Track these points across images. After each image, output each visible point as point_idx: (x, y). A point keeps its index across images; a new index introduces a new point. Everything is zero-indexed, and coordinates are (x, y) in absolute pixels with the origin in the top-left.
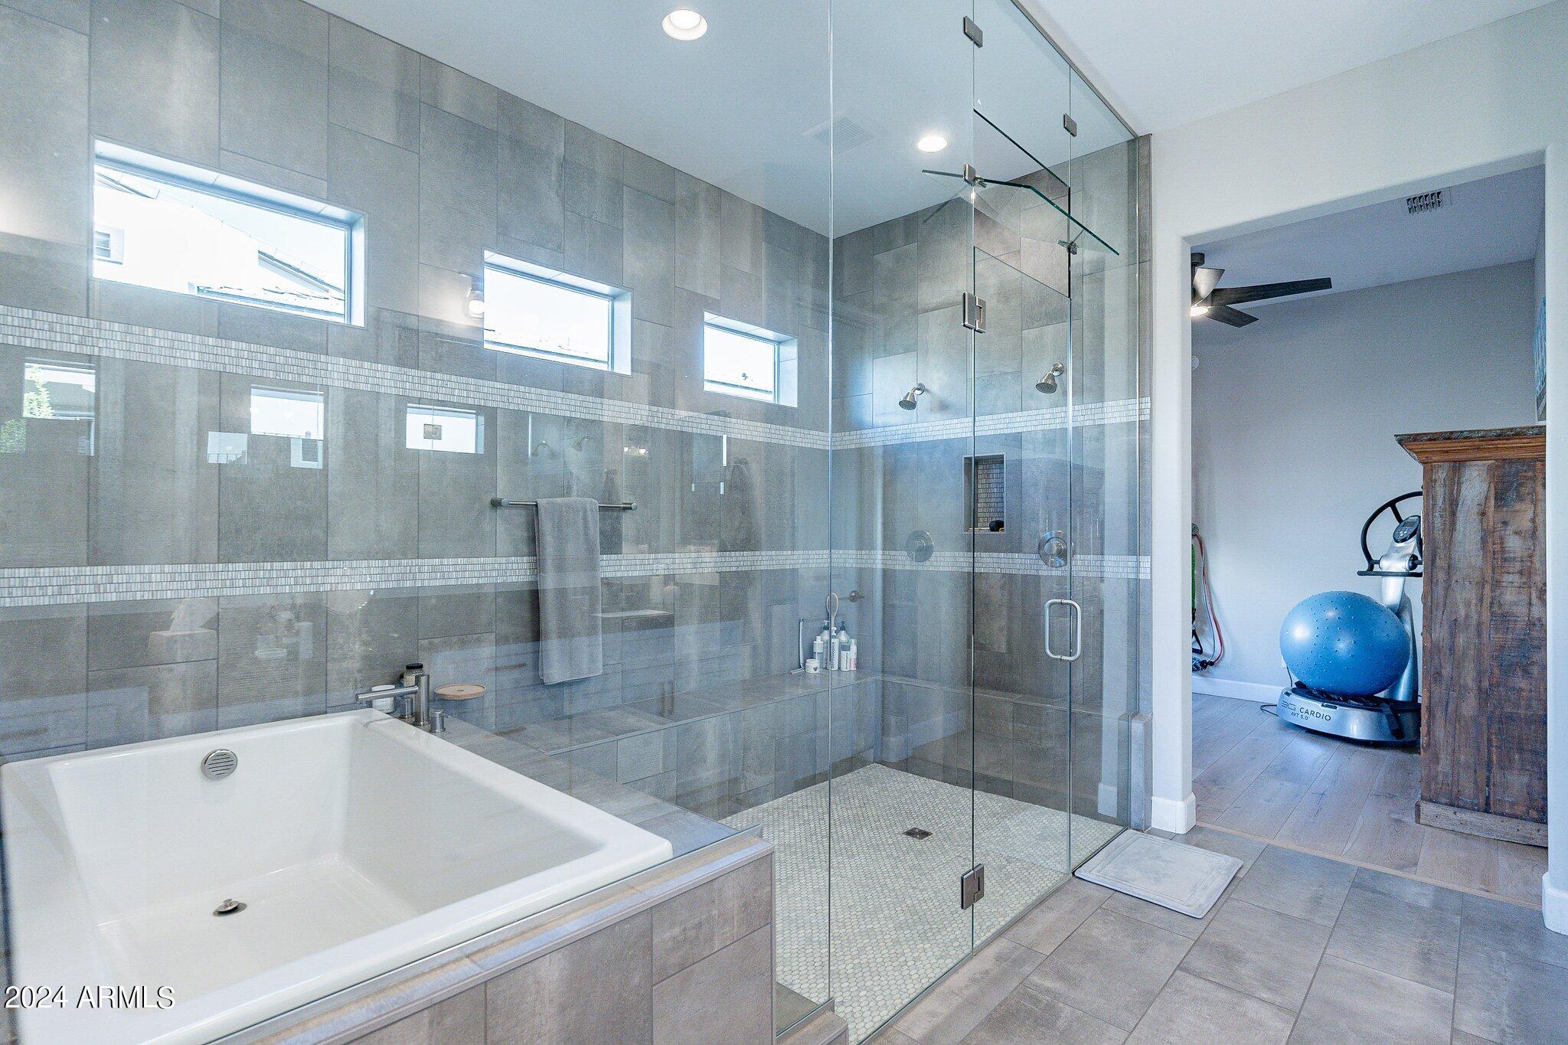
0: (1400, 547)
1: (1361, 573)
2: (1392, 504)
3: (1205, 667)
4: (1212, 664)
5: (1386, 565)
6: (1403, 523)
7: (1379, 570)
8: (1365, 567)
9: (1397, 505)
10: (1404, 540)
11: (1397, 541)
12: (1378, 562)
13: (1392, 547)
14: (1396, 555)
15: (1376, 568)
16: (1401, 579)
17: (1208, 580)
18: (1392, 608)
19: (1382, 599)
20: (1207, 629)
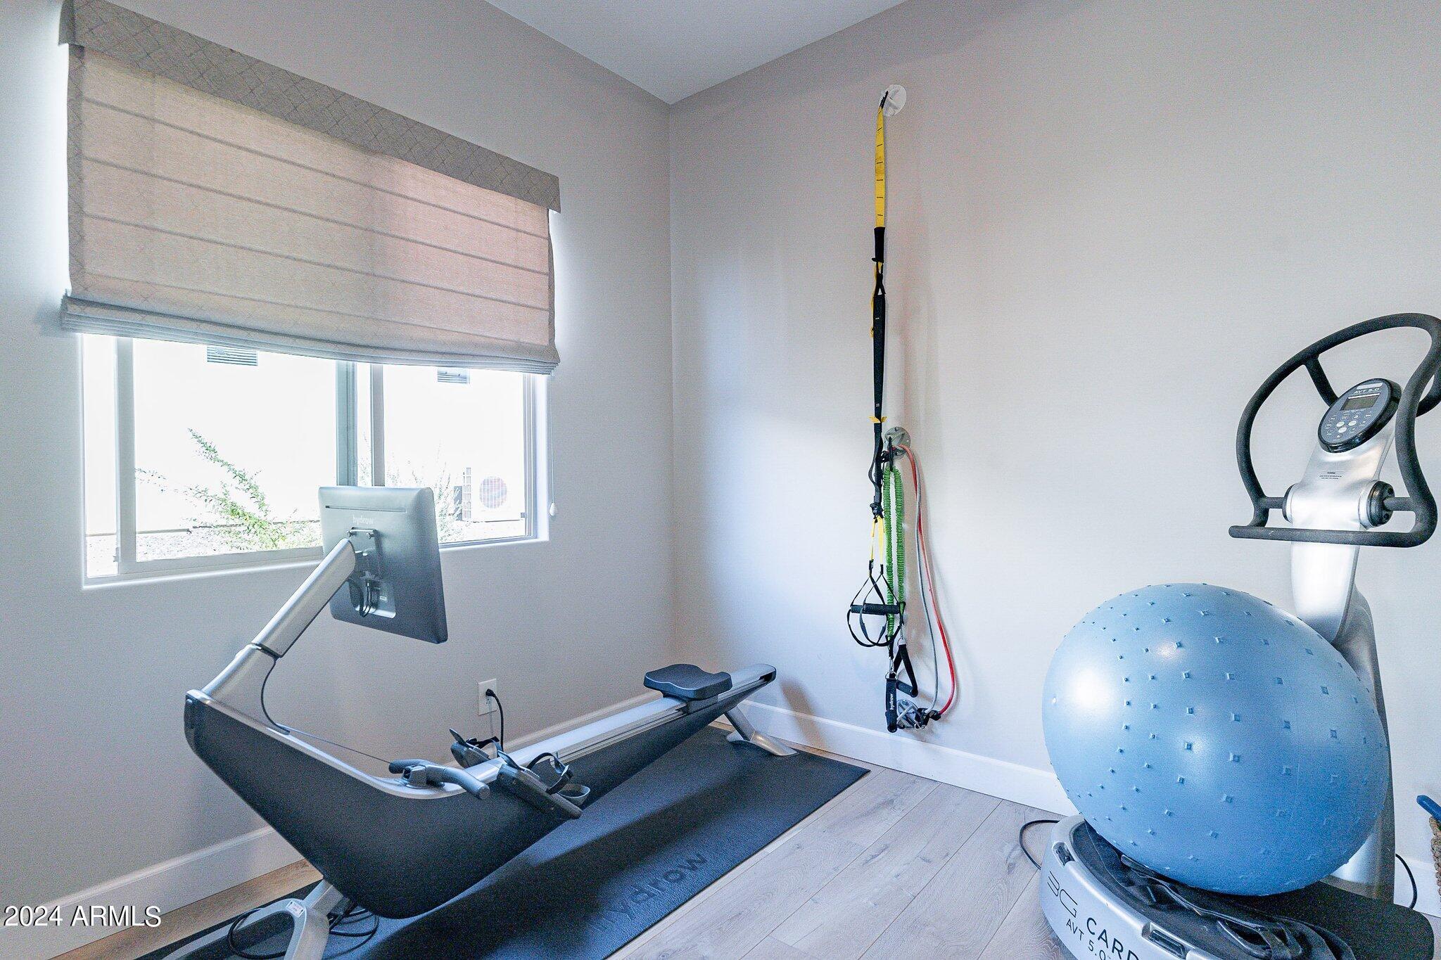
0: (1342, 463)
1: (1237, 532)
2: (1309, 358)
3: (926, 722)
4: (937, 716)
5: (1302, 511)
6: (1339, 404)
7: (1285, 525)
8: (1247, 514)
9: (1324, 359)
10: (1349, 445)
11: (1330, 448)
12: (1280, 503)
13: (1314, 462)
14: (1329, 484)
15: (1275, 519)
16: (1347, 551)
17: (928, 542)
18: (1320, 626)
19: (1291, 600)
20: (927, 643)
